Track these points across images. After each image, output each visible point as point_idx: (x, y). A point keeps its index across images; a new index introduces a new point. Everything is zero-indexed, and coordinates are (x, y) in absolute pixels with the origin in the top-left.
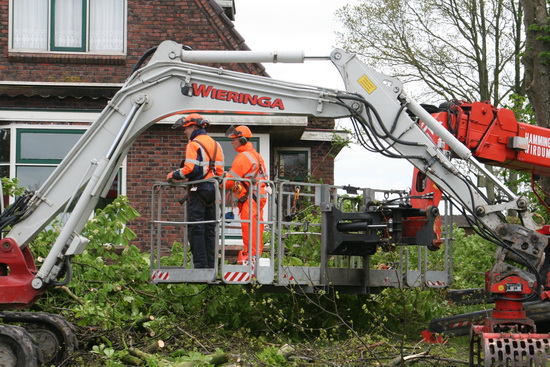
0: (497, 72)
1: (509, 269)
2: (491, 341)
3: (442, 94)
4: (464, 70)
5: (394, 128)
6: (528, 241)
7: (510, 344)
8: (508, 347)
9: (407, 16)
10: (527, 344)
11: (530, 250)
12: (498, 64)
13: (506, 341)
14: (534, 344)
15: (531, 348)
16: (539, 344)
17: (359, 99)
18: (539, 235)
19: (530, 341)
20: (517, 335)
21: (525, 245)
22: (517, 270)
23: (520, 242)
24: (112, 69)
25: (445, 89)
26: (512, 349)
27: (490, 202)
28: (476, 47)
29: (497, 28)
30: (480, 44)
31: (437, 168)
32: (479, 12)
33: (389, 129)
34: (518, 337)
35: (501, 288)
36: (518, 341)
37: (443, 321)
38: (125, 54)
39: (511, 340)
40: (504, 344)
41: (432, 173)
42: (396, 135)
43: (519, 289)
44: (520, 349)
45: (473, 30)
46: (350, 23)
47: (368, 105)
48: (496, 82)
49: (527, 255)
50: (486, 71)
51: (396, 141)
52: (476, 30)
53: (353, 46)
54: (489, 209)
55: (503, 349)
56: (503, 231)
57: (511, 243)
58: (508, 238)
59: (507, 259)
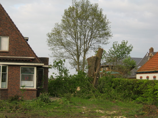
0: (80, 47)
3: (69, 52)
24: (5, 54)
25: (69, 51)
28: (76, 42)
29: (80, 38)
30: (77, 41)
38: (8, 51)
45: (75, 39)
46: (49, 36)
48: (80, 50)
50: (78, 47)
53: (50, 41)
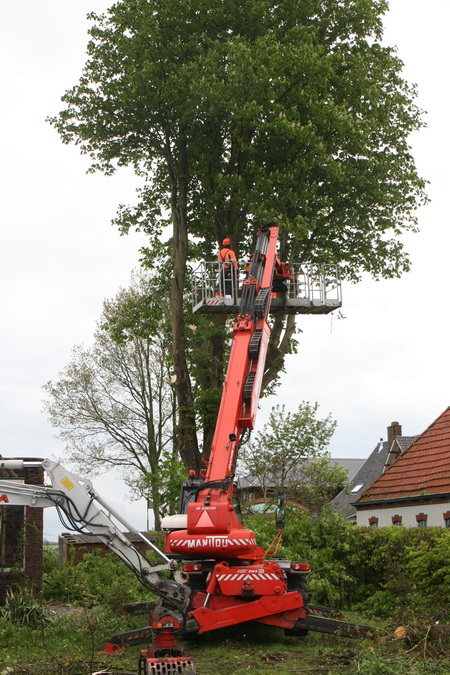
0: (160, 426)
1: (165, 611)
2: (153, 664)
3: (123, 443)
4: (137, 426)
5: (86, 514)
6: (177, 591)
7: (166, 666)
8: (164, 669)
9: (95, 387)
10: (177, 666)
11: (179, 598)
12: (161, 421)
13: (163, 664)
14: (181, 665)
15: (180, 668)
16: (184, 665)
17: (63, 495)
18: (185, 587)
19: (179, 663)
20: (170, 659)
21: (176, 595)
22: (170, 612)
23: (173, 592)
25: (123, 438)
26: (167, 670)
27: (153, 565)
28: (145, 408)
29: (160, 396)
30: (148, 406)
31: (116, 542)
32: (147, 384)
33: (82, 515)
34: (171, 660)
35: (160, 625)
36: (171, 663)
37: (121, 636)
39: (166, 663)
40: (161, 667)
41: (113, 546)
42: (87, 519)
43: (172, 625)
44: (172, 670)
45: (143, 397)
47: (68, 499)
48: (160, 434)
49: (177, 601)
50: (153, 426)
51: (88, 524)
52: (145, 397)
54: (151, 570)
55: (161, 670)
56: (161, 585)
57: (166, 593)
58: (164, 590)
59: (163, 605)
